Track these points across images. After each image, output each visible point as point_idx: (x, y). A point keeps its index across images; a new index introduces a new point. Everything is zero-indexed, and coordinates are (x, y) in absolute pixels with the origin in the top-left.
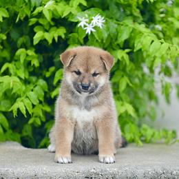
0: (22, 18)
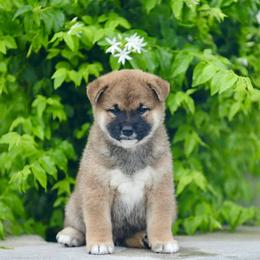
0: (37, 51)
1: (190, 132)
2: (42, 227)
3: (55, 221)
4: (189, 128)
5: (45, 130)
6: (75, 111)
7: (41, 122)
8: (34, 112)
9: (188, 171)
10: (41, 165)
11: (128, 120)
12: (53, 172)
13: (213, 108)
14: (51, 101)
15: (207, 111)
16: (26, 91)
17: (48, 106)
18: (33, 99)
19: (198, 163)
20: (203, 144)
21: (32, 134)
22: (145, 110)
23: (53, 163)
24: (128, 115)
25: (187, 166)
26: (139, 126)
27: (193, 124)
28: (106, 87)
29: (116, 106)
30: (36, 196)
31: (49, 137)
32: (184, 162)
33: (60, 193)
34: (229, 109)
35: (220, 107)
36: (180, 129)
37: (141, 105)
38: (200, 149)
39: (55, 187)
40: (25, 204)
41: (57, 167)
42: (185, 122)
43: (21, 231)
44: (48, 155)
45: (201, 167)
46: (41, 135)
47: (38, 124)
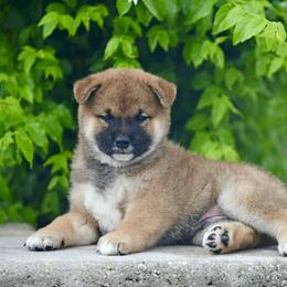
1: (220, 96)
2: (32, 214)
3: (49, 205)
4: (219, 90)
5: (35, 91)
6: (75, 66)
7: (30, 80)
8: (20, 67)
9: (216, 144)
10: (28, 133)
11: (124, 128)
12: (43, 143)
13: (248, 65)
14: (42, 54)
15: (242, 68)
16: (10, 40)
17: (38, 60)
18: (19, 51)
19: (229, 135)
20: (235, 111)
21: (18, 96)
22: (145, 118)
23: (43, 132)
24: (124, 123)
25: (214, 139)
26: (137, 137)
27: (223, 85)
28: (99, 86)
29: (108, 111)
30: (23, 174)
31: (40, 100)
32: (212, 133)
33: (54, 170)
34: (268, 66)
35: (258, 64)
36: (207, 91)
37: (141, 112)
38: (232, 118)
39: (49, 162)
40: (10, 184)
41: (48, 137)
42: (213, 83)
43: (6, 218)
44: (37, 121)
45: (232, 141)
46: (30, 98)
47: (26, 83)
